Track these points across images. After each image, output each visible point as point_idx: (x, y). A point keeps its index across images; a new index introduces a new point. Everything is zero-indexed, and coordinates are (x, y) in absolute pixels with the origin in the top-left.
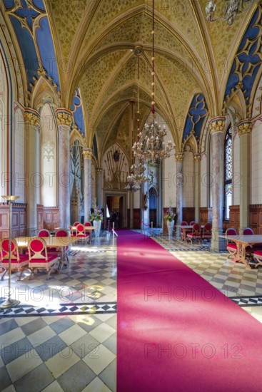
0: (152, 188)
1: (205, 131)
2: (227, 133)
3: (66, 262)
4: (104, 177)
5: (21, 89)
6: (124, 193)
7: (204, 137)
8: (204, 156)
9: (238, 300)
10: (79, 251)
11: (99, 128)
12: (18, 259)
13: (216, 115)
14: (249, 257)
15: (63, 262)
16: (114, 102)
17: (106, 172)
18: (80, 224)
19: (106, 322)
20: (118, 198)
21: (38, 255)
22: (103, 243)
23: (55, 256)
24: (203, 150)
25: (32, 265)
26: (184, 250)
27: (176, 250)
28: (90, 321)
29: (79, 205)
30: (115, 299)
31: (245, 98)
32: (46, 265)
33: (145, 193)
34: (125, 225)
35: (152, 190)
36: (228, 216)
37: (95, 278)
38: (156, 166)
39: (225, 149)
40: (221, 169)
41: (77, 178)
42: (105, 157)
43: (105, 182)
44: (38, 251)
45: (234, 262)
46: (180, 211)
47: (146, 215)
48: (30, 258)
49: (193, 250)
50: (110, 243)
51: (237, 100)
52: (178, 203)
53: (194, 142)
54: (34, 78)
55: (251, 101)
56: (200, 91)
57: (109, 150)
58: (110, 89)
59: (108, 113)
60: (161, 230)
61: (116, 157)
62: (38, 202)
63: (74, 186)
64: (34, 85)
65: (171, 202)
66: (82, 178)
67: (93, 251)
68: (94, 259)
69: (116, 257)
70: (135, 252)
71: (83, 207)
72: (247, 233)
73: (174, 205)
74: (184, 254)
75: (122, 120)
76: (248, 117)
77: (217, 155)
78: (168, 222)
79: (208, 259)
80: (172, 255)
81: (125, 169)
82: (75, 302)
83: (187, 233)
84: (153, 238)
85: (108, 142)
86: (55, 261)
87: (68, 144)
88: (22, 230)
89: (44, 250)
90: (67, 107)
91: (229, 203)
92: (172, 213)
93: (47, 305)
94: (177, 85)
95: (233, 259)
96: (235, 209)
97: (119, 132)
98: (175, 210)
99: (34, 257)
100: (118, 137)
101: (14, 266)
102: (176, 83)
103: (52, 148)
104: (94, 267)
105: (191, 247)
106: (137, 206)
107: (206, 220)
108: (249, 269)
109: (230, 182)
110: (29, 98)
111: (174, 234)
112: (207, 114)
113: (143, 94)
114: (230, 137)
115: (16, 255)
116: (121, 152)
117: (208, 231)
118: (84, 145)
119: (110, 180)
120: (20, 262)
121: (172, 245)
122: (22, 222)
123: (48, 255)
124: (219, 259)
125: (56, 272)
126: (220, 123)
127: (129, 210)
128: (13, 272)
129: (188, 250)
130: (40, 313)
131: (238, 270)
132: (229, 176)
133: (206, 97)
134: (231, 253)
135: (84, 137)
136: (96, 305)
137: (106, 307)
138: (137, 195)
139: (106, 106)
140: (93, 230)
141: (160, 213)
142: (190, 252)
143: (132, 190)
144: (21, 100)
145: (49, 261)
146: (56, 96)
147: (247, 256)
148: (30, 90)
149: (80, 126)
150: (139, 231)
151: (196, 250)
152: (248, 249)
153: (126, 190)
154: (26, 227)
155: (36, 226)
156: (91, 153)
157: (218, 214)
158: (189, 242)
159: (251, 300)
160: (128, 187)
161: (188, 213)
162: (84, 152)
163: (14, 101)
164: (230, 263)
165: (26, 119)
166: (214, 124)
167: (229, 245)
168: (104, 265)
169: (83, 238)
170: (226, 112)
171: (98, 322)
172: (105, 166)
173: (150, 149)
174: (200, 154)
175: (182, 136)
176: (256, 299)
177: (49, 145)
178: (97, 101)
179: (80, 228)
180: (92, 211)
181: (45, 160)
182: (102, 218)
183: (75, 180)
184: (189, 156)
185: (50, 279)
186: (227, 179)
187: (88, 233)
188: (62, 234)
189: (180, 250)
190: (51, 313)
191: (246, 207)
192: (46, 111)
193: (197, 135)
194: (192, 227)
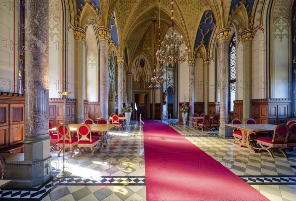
0: (170, 87)
1: (213, 40)
2: (231, 41)
3: (105, 144)
4: (133, 79)
5: (72, 14)
6: (148, 91)
7: (212, 45)
8: (212, 61)
9: (247, 179)
10: (115, 136)
11: (129, 42)
12: (70, 141)
13: (223, 26)
14: (253, 143)
15: (103, 144)
16: (141, 22)
17: (135, 76)
18: (115, 115)
19: (137, 193)
20: (144, 95)
21: (84, 138)
22: (132, 129)
23: (97, 139)
24: (211, 56)
25: (80, 145)
26: (197, 136)
27: (190, 136)
28: (125, 191)
29: (114, 100)
30: (143, 174)
31: (248, 12)
32: (90, 146)
33: (164, 91)
34: (149, 116)
35: (169, 89)
36: (232, 109)
37: (127, 157)
38: (172, 70)
39: (229, 54)
40: (227, 70)
41: (113, 80)
42: (134, 64)
43: (133, 83)
44: (84, 134)
45: (239, 146)
46: (192, 105)
47: (165, 108)
48: (79, 140)
49: (203, 136)
50: (138, 130)
51: (241, 13)
52: (191, 99)
53: (203, 50)
54: (82, 5)
55: (252, 14)
56: (209, 9)
57: (136, 58)
58: (138, 11)
59: (136, 30)
60: (177, 120)
61: (142, 64)
62: (84, 98)
63: (111, 87)
64: (81, 10)
65: (185, 98)
66: (116, 80)
67: (125, 136)
68: (126, 142)
69: (143, 141)
70: (157, 137)
71: (117, 102)
72: (250, 122)
73: (188, 101)
74: (197, 139)
75: (147, 35)
76: (250, 27)
77: (224, 60)
78: (183, 114)
79: (217, 144)
80: (187, 140)
81: (149, 73)
82: (112, 175)
83: (199, 122)
84: (171, 126)
85: (136, 52)
86: (97, 142)
87: (107, 54)
88: (73, 118)
89: (89, 134)
90: (106, 25)
91: (233, 98)
92: (186, 107)
93: (91, 177)
94: (190, 5)
95: (238, 144)
96: (238, 104)
97: (144, 45)
98: (188, 104)
99: (82, 139)
100: (143, 49)
101: (67, 146)
102: (189, 3)
103: (94, 58)
104: (126, 148)
105: (202, 134)
106: (158, 101)
107: (214, 112)
108: (253, 152)
109: (234, 81)
110: (78, 20)
111: (187, 124)
112: (215, 27)
113: (163, 14)
114: (234, 45)
115: (69, 138)
116: (146, 60)
117: (216, 121)
118: (118, 55)
119: (138, 81)
120: (71, 143)
121: (186, 132)
122: (73, 113)
123: (92, 138)
124: (226, 144)
125: (98, 151)
126: (226, 33)
127: (152, 105)
128: (66, 150)
129: (200, 136)
130: (86, 183)
131: (243, 153)
132: (233, 77)
133: (215, 13)
134: (236, 139)
135: (118, 49)
136: (129, 178)
137: (137, 180)
138: (158, 92)
139: (135, 24)
140: (125, 120)
141: (176, 106)
142: (201, 138)
143: (154, 89)
144: (73, 21)
145: (93, 142)
146: (97, 17)
147: (250, 142)
148: (79, 14)
149: (115, 41)
150: (159, 121)
151: (207, 136)
152: (252, 136)
153: (150, 89)
154: (76, 117)
155: (83, 116)
156: (123, 61)
157: (225, 107)
158: (200, 129)
159: (258, 179)
160: (151, 86)
161: (199, 106)
162: (118, 60)
163: (67, 22)
164: (236, 147)
165: (76, 36)
166: (221, 34)
167: (235, 133)
168: (134, 146)
169: (117, 126)
170: (231, 24)
171: (131, 192)
172: (133, 71)
173: (170, 55)
174: (208, 60)
175: (194, 46)
176: (263, 179)
177: (92, 55)
178: (128, 21)
179: (116, 118)
180: (124, 105)
181: (90, 67)
182: (131, 111)
183: (111, 81)
184: (200, 61)
185: (93, 156)
186: (231, 79)
187: (121, 122)
188: (102, 122)
189: (194, 136)
190: (94, 183)
191: (248, 102)
192: (90, 30)
193: (207, 45)
194: (203, 117)
